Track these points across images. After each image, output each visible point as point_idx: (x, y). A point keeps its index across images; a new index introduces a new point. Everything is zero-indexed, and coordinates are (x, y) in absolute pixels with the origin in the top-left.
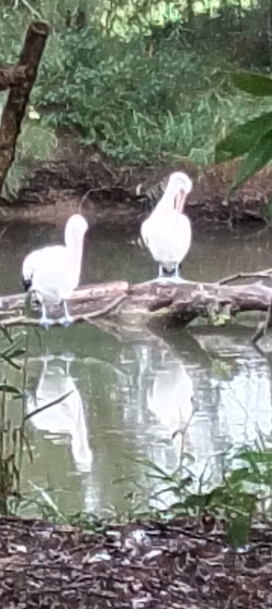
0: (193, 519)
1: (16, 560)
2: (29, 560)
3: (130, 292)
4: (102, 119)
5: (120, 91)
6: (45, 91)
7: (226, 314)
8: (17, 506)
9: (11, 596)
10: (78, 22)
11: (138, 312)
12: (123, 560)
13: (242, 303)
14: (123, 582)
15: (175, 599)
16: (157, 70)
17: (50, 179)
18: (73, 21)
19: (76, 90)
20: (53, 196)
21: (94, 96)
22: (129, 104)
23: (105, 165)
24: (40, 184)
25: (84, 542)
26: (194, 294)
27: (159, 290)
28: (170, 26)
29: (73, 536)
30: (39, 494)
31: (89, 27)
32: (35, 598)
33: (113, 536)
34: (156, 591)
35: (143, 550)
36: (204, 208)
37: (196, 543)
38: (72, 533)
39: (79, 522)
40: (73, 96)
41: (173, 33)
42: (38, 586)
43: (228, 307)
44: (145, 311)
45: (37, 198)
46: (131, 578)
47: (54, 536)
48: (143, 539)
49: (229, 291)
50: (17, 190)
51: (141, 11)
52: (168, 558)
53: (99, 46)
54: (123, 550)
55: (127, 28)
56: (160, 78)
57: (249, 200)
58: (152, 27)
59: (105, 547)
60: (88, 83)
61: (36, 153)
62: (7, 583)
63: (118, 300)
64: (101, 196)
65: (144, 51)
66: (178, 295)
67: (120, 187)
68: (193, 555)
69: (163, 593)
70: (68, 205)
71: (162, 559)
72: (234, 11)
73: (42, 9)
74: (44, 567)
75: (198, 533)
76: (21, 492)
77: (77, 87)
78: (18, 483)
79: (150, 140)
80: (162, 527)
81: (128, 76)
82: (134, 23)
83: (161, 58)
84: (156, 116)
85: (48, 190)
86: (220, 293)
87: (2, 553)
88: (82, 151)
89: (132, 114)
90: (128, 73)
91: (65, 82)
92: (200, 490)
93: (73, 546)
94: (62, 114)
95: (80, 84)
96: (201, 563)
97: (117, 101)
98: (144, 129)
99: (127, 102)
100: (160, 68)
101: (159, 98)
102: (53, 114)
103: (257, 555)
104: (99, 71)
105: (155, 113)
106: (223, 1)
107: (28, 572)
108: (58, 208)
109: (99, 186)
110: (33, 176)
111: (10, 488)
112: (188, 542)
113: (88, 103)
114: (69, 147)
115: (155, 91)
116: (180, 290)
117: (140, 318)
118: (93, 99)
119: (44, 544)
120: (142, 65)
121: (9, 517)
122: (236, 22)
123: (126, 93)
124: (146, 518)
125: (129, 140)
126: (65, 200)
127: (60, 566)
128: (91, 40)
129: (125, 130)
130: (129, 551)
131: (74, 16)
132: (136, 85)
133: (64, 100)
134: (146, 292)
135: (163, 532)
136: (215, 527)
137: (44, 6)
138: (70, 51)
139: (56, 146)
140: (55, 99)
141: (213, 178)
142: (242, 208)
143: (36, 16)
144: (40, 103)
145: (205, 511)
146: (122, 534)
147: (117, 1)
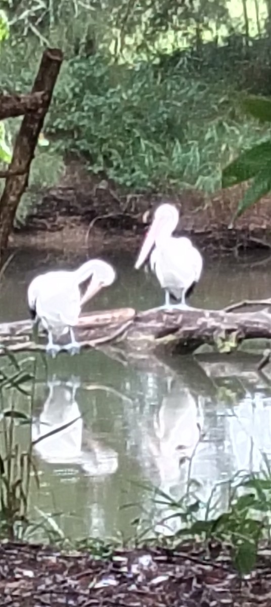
0: (199, 545)
1: (24, 584)
2: (36, 585)
3: (136, 319)
4: (110, 147)
5: (128, 119)
6: (54, 118)
7: (232, 342)
8: (24, 531)
10: (86, 50)
11: (144, 339)
12: (129, 586)
13: (248, 331)
16: (164, 98)
17: (57, 206)
18: (82, 48)
19: (83, 117)
20: (59, 223)
21: (102, 123)
22: (137, 133)
23: (112, 192)
24: (48, 211)
25: (91, 567)
26: (200, 321)
27: (165, 317)
28: (178, 54)
29: (79, 562)
30: (46, 520)
31: (98, 55)
33: (120, 562)
35: (149, 576)
36: (210, 236)
37: (202, 570)
38: (80, 558)
39: (86, 548)
40: (81, 124)
41: (181, 62)
43: (234, 334)
44: (151, 338)
45: (45, 225)
46: (137, 604)
47: (61, 560)
48: (150, 565)
49: (236, 319)
50: (25, 217)
51: (149, 39)
52: (174, 584)
53: (107, 73)
54: (131, 576)
55: (136, 56)
56: (167, 106)
57: (256, 229)
58: (159, 55)
59: (112, 572)
60: (97, 113)
61: (44, 180)
63: (124, 327)
64: (108, 223)
65: (152, 79)
66: (184, 321)
67: (128, 214)
68: (199, 582)
70: (75, 233)
71: (168, 585)
72: (241, 40)
73: (51, 37)
74: (52, 592)
75: (204, 559)
76: (28, 518)
77: (84, 114)
78: (25, 509)
79: (157, 168)
80: (168, 553)
81: (135, 104)
82: (143, 51)
83: (169, 87)
84: (164, 144)
85: (55, 217)
86: (225, 321)
87: (10, 577)
88: (89, 178)
89: (139, 142)
90: (136, 100)
91: (73, 109)
92: (207, 516)
93: (79, 571)
94: (70, 142)
95: (88, 111)
96: (208, 589)
97: (124, 128)
98: (151, 157)
99: (134, 130)
100: (168, 96)
101: (166, 126)
102: (61, 142)
103: (263, 581)
104: (107, 98)
105: (163, 140)
106: (231, 29)
107: (35, 597)
108: (64, 234)
109: (106, 213)
110: (40, 202)
111: (17, 513)
112: (194, 568)
113: (96, 131)
114: (76, 174)
115: (163, 118)
116: (186, 317)
117: (146, 345)
118: (101, 127)
119: (51, 569)
120: (150, 93)
121: (15, 542)
122: (244, 51)
123: (133, 121)
124: (152, 543)
125: (137, 167)
126: (72, 227)
127: (66, 591)
128: (99, 67)
129: (132, 158)
130: (136, 576)
131: (83, 44)
132: (143, 113)
133: (72, 127)
134: (153, 319)
135: (170, 558)
136: (222, 553)
137: (53, 34)
138: (78, 78)
139: (64, 173)
140: (64, 125)
141: (220, 206)
142: (248, 236)
143: (44, 44)
144: (48, 129)
145: (212, 537)
146: (129, 560)
147: (126, 28)
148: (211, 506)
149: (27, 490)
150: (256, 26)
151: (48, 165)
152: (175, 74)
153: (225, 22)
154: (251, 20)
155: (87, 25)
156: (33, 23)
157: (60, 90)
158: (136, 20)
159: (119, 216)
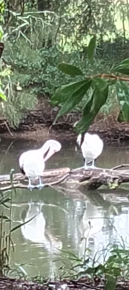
0: (90, 279)
3: (70, 173)
6: (32, 77)
7: (116, 184)
8: (8, 272)
10: (48, 44)
11: (74, 182)
13: (123, 178)
16: (85, 67)
17: (34, 119)
18: (46, 44)
19: (46, 77)
20: (35, 127)
21: (55, 79)
24: (30, 121)
26: (101, 174)
27: (84, 172)
29: (33, 287)
30: (18, 267)
31: (53, 47)
33: (52, 287)
36: (106, 133)
38: (33, 285)
39: (37, 280)
40: (46, 80)
43: (117, 180)
44: (78, 182)
45: (28, 128)
47: (24, 286)
48: (66, 289)
49: (118, 173)
50: (18, 124)
51: (78, 39)
53: (58, 55)
55: (72, 47)
56: (87, 71)
57: (128, 130)
58: (83, 47)
60: (53, 74)
61: (28, 107)
63: (65, 176)
64: (58, 127)
65: (79, 59)
66: (93, 174)
67: (67, 123)
70: (42, 131)
72: (122, 40)
73: (31, 38)
75: (92, 286)
76: (9, 266)
77: (47, 75)
78: (8, 262)
80: (75, 283)
82: (75, 45)
83: (87, 62)
85: (33, 124)
86: (113, 174)
88: (49, 106)
91: (42, 73)
92: (93, 265)
94: (40, 88)
95: (49, 74)
100: (87, 67)
102: (36, 88)
106: (117, 35)
108: (37, 132)
109: (57, 122)
110: (26, 117)
111: (4, 264)
113: (53, 83)
114: (43, 103)
116: (94, 172)
117: (75, 185)
118: (55, 81)
120: (78, 65)
121: (3, 278)
122: (123, 45)
123: (70, 78)
124: (68, 279)
126: (41, 129)
128: (54, 53)
131: (47, 41)
133: (41, 81)
134: (78, 173)
135: (76, 285)
136: (100, 283)
137: (32, 37)
138: (44, 58)
139: (37, 103)
140: (37, 81)
141: (111, 119)
142: (125, 134)
143: (28, 42)
144: (30, 82)
145: (96, 275)
146: (56, 286)
147: (67, 34)
148: (95, 261)
149: (9, 253)
151: (29, 99)
153: (114, 32)
154: (126, 30)
155: (48, 33)
156: (23, 32)
157: (35, 63)
158: (72, 30)
159: (63, 124)
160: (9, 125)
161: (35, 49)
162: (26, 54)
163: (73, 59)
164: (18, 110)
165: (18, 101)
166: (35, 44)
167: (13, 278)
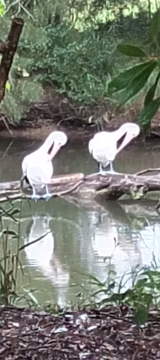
0: (115, 308)
1: (13, 331)
2: (20, 331)
3: (85, 180)
4: (69, 78)
5: (80, 61)
6: (36, 61)
7: (141, 193)
8: (14, 300)
9: (9, 351)
10: (55, 21)
11: (89, 191)
12: (74, 331)
13: (150, 186)
14: (74, 344)
15: (104, 354)
16: (101, 49)
17: (38, 113)
18: (52, 20)
19: (53, 61)
20: (40, 123)
21: (65, 64)
22: (85, 70)
23: (70, 105)
24: (33, 116)
25: (52, 321)
26: (122, 181)
27: (101, 178)
28: (109, 23)
29: (46, 318)
30: (27, 294)
31: (62, 24)
32: (23, 352)
33: (69, 318)
34: (93, 349)
35: (86, 326)
37: (117, 322)
38: (46, 316)
39: (50, 310)
40: (52, 65)
41: (111, 28)
42: (25, 346)
43: (142, 188)
44: (93, 191)
45: (31, 124)
46: (79, 342)
47: (36, 317)
48: (86, 320)
49: (143, 179)
50: (19, 119)
51: (92, 14)
52: (100, 330)
53: (67, 35)
54: (75, 326)
55: (84, 24)
56: (103, 54)
57: (155, 126)
58: (98, 24)
59: (64, 324)
60: (61, 58)
61: (30, 97)
62: (7, 344)
63: (77, 184)
64: (69, 123)
65: (94, 38)
66: (113, 181)
67: (80, 118)
68: (115, 329)
69: (97, 350)
70: (49, 129)
71: (97, 331)
72: (146, 15)
73: (35, 13)
74: (29, 335)
75: (118, 316)
76: (17, 293)
77: (54, 59)
78: (15, 287)
79: (97, 90)
80: (97, 313)
81: (84, 53)
82: (88, 22)
83: (104, 43)
84: (101, 76)
85: (37, 119)
86: (137, 180)
87: (5, 327)
88: (57, 97)
89: (86, 75)
90: (84, 51)
91: (47, 56)
92: (119, 291)
93: (46, 323)
94: (46, 75)
95: (56, 57)
96: (120, 333)
97: (78, 68)
98: (94, 84)
99: (83, 68)
100: (103, 48)
101: (103, 66)
102: (40, 75)
103: (152, 329)
104: (67, 50)
105: (100, 74)
106: (141, 9)
107: (20, 338)
108: (43, 130)
109: (67, 117)
110: (28, 111)
111: (10, 290)
112: (112, 322)
113: (61, 69)
114: (50, 94)
115: (100, 61)
116: (114, 178)
117: (90, 195)
118: (64, 66)
119: (29, 322)
120: (93, 46)
121: (9, 307)
122: (148, 21)
123: (83, 63)
124: (88, 307)
125: (85, 90)
126: (47, 126)
127: (37, 334)
128: (63, 31)
129: (82, 85)
130: (78, 326)
131: (53, 17)
132: (89, 58)
133: (47, 67)
134: (95, 179)
135: (98, 315)
136: (128, 312)
137: (36, 11)
138: (50, 38)
139: (42, 94)
140: (42, 66)
141: (134, 113)
142: (151, 131)
143: (31, 17)
144: (33, 68)
145: (122, 303)
146: (74, 316)
147: (79, 8)
148: (122, 285)
149: (16, 277)
150: (155, 7)
151: (33, 89)
152: (107, 35)
153: (137, 4)
154: (152, 3)
155: (55, 6)
156: (24, 5)
157: (40, 45)
158: (84, 3)
159: (75, 119)
160: (7, 121)
161: (39, 26)
162: (29, 33)
163: (87, 39)
164: (19, 102)
165: (19, 92)
166: (40, 20)
167: (21, 307)
